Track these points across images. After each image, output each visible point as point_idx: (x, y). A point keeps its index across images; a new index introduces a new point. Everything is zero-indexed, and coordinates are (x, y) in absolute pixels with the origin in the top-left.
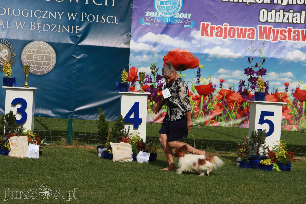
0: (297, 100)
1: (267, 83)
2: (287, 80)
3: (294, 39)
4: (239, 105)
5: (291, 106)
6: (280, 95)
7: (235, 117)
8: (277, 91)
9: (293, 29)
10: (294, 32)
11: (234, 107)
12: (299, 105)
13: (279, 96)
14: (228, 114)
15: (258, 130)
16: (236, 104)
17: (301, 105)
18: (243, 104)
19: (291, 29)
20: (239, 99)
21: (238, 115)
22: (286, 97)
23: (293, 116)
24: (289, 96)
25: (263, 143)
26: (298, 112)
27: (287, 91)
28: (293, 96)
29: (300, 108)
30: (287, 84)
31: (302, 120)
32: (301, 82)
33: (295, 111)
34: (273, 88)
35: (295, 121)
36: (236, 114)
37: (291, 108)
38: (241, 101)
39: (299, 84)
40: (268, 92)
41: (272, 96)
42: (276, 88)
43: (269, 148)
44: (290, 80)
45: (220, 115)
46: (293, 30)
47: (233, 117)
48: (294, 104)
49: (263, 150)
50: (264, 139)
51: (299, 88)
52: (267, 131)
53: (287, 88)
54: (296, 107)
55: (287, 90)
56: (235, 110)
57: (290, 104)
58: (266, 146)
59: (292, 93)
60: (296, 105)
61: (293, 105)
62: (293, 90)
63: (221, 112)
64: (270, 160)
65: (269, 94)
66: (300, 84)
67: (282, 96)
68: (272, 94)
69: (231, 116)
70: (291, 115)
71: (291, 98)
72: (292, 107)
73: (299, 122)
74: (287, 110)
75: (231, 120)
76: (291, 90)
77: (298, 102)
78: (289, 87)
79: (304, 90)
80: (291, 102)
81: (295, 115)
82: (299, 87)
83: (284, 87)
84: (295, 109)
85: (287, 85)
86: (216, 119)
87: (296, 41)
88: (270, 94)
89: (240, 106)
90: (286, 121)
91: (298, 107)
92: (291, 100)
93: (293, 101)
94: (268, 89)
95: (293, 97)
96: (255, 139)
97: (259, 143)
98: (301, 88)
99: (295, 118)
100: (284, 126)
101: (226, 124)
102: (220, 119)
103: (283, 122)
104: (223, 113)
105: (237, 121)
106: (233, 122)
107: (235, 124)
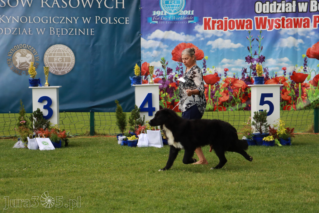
0: (294, 82)
1: (266, 69)
2: (284, 65)
3: (287, 27)
5: (289, 88)
6: (280, 79)
7: (240, 101)
8: (276, 76)
9: (286, 17)
10: (287, 21)
11: (239, 93)
12: (296, 86)
13: (278, 80)
14: (234, 100)
15: (259, 110)
16: (241, 90)
17: (298, 87)
18: (247, 90)
19: (284, 18)
20: (243, 86)
21: (243, 100)
22: (285, 80)
23: (291, 97)
24: (288, 79)
25: (265, 122)
26: (295, 93)
27: (285, 75)
28: (290, 79)
29: (296, 89)
30: (285, 69)
31: (299, 100)
32: (296, 66)
33: (293, 92)
34: (273, 73)
35: (294, 101)
36: (241, 99)
37: (289, 89)
38: (245, 87)
39: (294, 68)
40: (268, 77)
41: (272, 80)
42: (275, 73)
43: (270, 126)
44: (287, 64)
45: (227, 101)
46: (286, 19)
47: (238, 102)
48: (292, 86)
49: (265, 128)
50: (266, 119)
51: (295, 71)
52: (268, 111)
53: (285, 72)
54: (294, 88)
55: (285, 74)
56: (240, 96)
57: (289, 87)
58: (268, 125)
59: (290, 77)
60: (294, 87)
61: (291, 87)
62: (290, 74)
63: (228, 99)
64: (272, 137)
65: (269, 79)
66: (296, 68)
67: (281, 80)
68: (272, 78)
69: (237, 101)
70: (290, 97)
71: (289, 81)
72: (291, 89)
73: (296, 101)
74: (286, 92)
75: (236, 104)
76: (289, 74)
77: (294, 84)
78: (286, 71)
79: (299, 72)
80: (289, 85)
81: (293, 96)
82: (295, 70)
83: (282, 72)
84: (293, 90)
85: (284, 69)
86: (223, 105)
87: (290, 29)
88: (271, 79)
89: (244, 92)
90: (286, 102)
91: (295, 88)
92: (289, 83)
93: (291, 83)
94: (268, 74)
95: (291, 79)
96: (257, 118)
97: (261, 122)
98: (297, 71)
99: (293, 99)
100: (284, 106)
101: (233, 108)
102: (227, 105)
103: (283, 103)
104: (230, 99)
105: (242, 105)
106: (239, 106)
107: (240, 108)
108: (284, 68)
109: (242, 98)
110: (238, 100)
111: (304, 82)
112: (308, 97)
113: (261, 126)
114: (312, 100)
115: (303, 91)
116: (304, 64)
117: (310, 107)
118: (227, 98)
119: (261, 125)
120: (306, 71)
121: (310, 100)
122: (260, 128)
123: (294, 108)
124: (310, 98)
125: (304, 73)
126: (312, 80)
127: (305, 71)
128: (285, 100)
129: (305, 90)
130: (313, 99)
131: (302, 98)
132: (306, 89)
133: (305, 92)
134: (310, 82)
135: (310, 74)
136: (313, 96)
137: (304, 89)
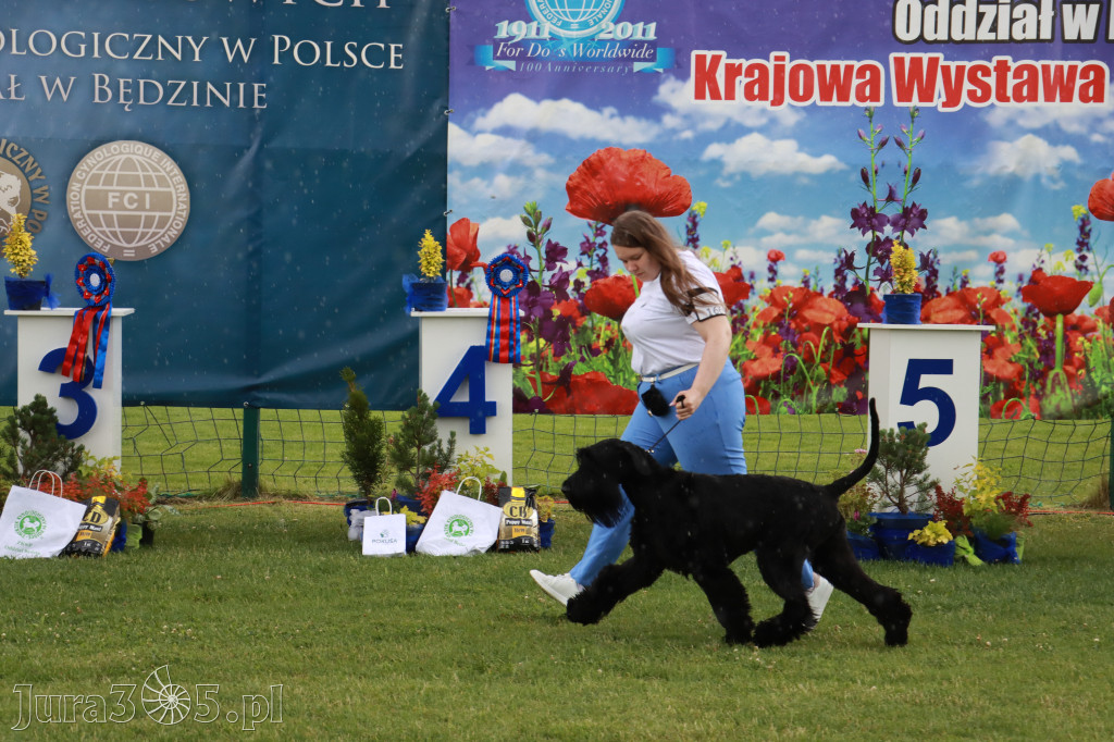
0: (1037, 310)
1: (931, 256)
2: (998, 242)
3: (1018, 98)
4: (838, 339)
5: (1015, 333)
6: (979, 296)
7: (825, 378)
10: (1018, 74)
11: (821, 348)
12: (1044, 327)
13: (974, 300)
14: (802, 373)
15: (900, 425)
16: (829, 335)
17: (1050, 329)
18: (854, 336)
19: (1006, 62)
20: (839, 319)
21: (834, 372)
22: (998, 301)
23: (1023, 367)
24: (1010, 299)
25: (919, 472)
26: (1041, 354)
27: (1000, 281)
28: (1021, 297)
29: (1045, 338)
30: (1001, 258)
31: (1054, 380)
32: (1048, 249)
33: (1030, 349)
34: (954, 273)
35: (1032, 383)
36: (827, 371)
37: (1015, 339)
38: (845, 324)
39: (1040, 256)
40: (936, 286)
41: (950, 301)
42: (962, 272)
43: (940, 484)
44: (1011, 242)
45: (776, 376)
47: (817, 381)
48: (1026, 327)
49: (919, 494)
50: (923, 457)
51: (1040, 269)
52: (930, 429)
53: (1001, 271)
54: (1034, 335)
55: (1002, 277)
56: (826, 357)
57: (1013, 328)
58: (930, 480)
59: (1020, 289)
60: (1034, 330)
61: (1024, 331)
62: (1021, 278)
63: (777, 368)
64: (943, 526)
65: (939, 295)
66: (1045, 257)
67: (985, 299)
68: (948, 294)
69: (812, 379)
70: (1018, 366)
71: (1015, 306)
72: (1022, 336)
73: (1044, 386)
74: (1003, 349)
75: (810, 390)
76: (1016, 278)
77: (1038, 318)
78: (1006, 265)
79: (1057, 274)
80: (1016, 321)
81: (1031, 365)
82: (1042, 266)
83: (991, 268)
84: (1029, 342)
85: (998, 260)
86: (760, 393)
87: (1026, 105)
88: (944, 294)
89: (842, 344)
90: (1002, 387)
91: (1039, 335)
92: (1016, 312)
93: (1022, 314)
94: (936, 277)
95: (1024, 300)
96: (890, 456)
97: (904, 472)
98: (1049, 270)
99: (1031, 374)
100: (995, 402)
101: (794, 404)
102: (774, 391)
103: (989, 388)
104: (786, 368)
105: (831, 394)
106: (819, 397)
107: (825, 405)
108: (997, 256)
109: (830, 368)
110: (816, 372)
111: (1078, 312)
112: (1089, 371)
113: (902, 485)
114: (1106, 384)
115: (1072, 345)
116: (1079, 243)
117: (1097, 407)
118: (774, 364)
119: (905, 481)
120: (1086, 268)
121: (1097, 380)
122: (900, 494)
123: (1034, 412)
124: (1099, 373)
125: (1077, 279)
126: (1108, 304)
127: (1079, 268)
128: (998, 380)
129: (1078, 343)
130: (1108, 380)
131: (1066, 372)
132: (1081, 339)
133: (1080, 352)
134: (1099, 313)
135: (1101, 282)
136: (1109, 366)
137: (1076, 339)
